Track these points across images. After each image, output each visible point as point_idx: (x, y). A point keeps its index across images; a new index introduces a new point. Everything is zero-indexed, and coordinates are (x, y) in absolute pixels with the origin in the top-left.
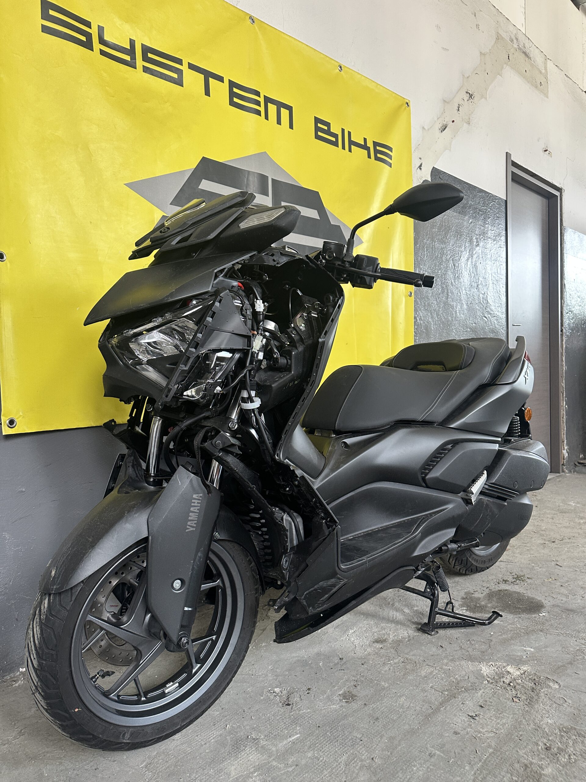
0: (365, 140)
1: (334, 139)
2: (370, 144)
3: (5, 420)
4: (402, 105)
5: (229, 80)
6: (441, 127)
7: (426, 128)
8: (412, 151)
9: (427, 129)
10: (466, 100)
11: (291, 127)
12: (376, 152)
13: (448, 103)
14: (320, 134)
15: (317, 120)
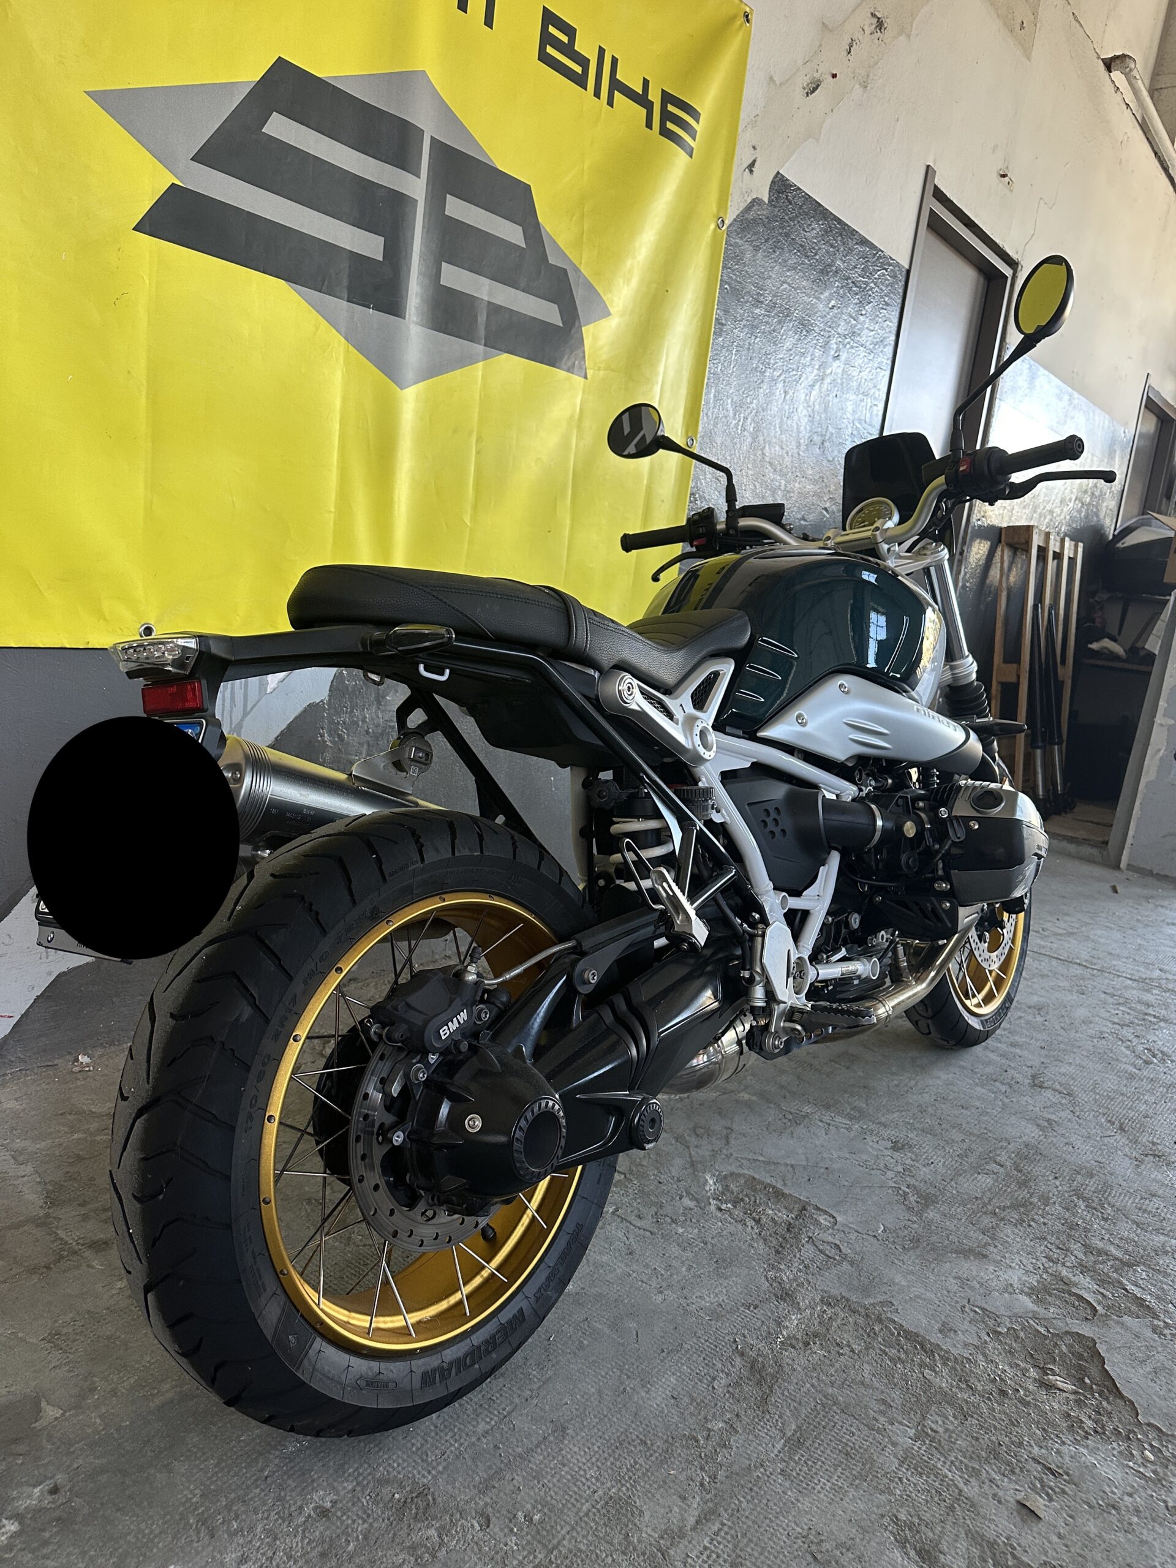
0: (646, 83)
1: (578, 69)
2: (654, 96)
4: (732, 19)
6: (808, 84)
7: (775, 78)
8: (740, 130)
9: (778, 83)
10: (868, 32)
11: (489, 22)
12: (666, 116)
13: (831, 31)
14: (550, 50)
15: (549, 17)
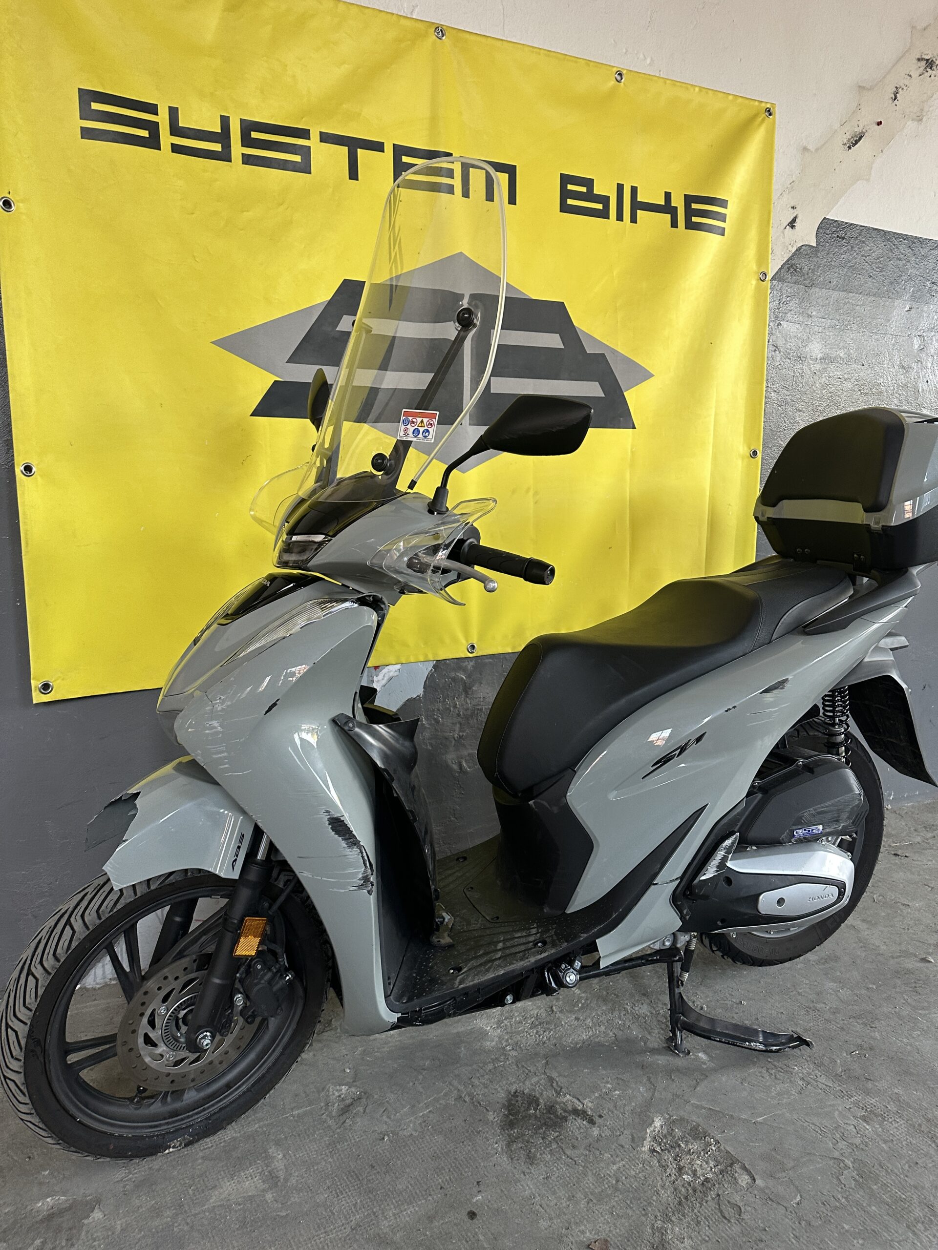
0: (668, 196)
1: (599, 206)
2: (678, 202)
3: (35, 684)
4: (755, 116)
5: (394, 145)
6: (849, 140)
7: (810, 147)
8: (774, 197)
9: (813, 150)
10: (915, 74)
11: (512, 200)
12: (690, 213)
13: (869, 90)
14: (570, 202)
15: (566, 179)
